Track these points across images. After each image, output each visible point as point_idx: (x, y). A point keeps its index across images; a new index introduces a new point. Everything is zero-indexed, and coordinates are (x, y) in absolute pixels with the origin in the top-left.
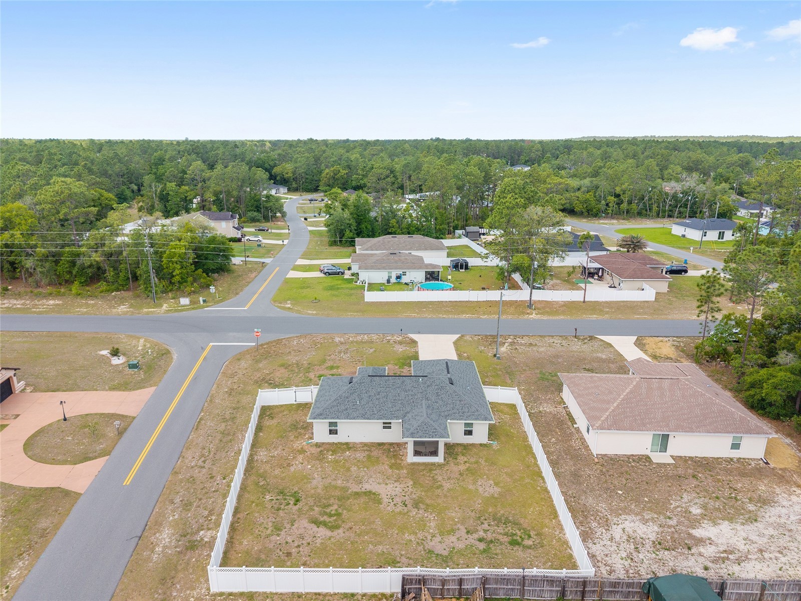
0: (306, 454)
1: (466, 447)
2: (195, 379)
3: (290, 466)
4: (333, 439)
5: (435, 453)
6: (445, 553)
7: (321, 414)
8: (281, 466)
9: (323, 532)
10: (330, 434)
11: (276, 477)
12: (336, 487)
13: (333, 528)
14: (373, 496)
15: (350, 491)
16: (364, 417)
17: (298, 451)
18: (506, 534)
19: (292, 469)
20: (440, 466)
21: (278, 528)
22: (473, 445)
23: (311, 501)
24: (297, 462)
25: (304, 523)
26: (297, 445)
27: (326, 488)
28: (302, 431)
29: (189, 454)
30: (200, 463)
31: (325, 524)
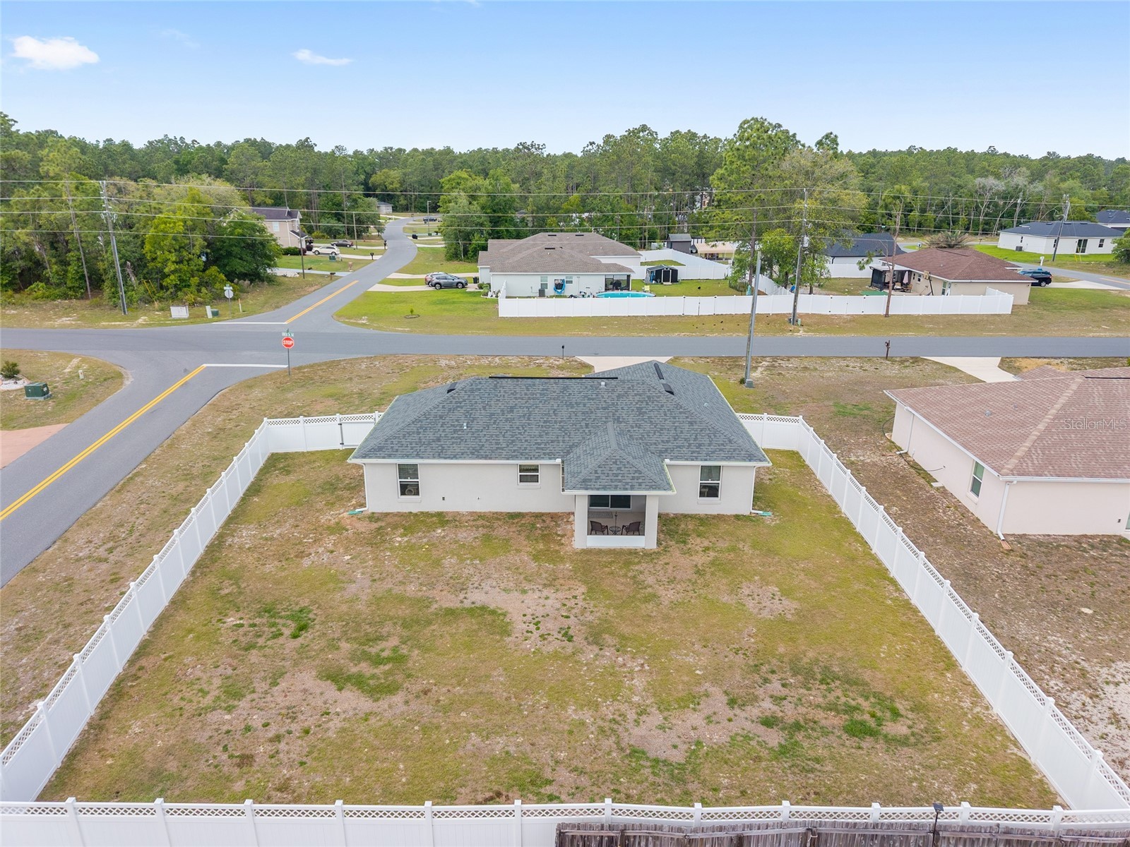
0: (345, 533)
1: (706, 522)
2: (152, 412)
3: (302, 557)
4: (409, 504)
5: (636, 528)
6: (677, 757)
7: (380, 449)
8: (282, 557)
9: (350, 701)
10: (403, 493)
11: (263, 578)
12: (401, 599)
13: (377, 691)
14: (489, 618)
15: (436, 606)
16: (476, 453)
17: (328, 528)
18: (832, 707)
19: (306, 562)
20: (647, 555)
21: (233, 692)
22: (720, 517)
23: (335, 629)
24: (320, 550)
25: (307, 679)
26: (328, 518)
27: (377, 601)
28: (346, 494)
29: (81, 537)
30: (102, 552)
31: (359, 682)
